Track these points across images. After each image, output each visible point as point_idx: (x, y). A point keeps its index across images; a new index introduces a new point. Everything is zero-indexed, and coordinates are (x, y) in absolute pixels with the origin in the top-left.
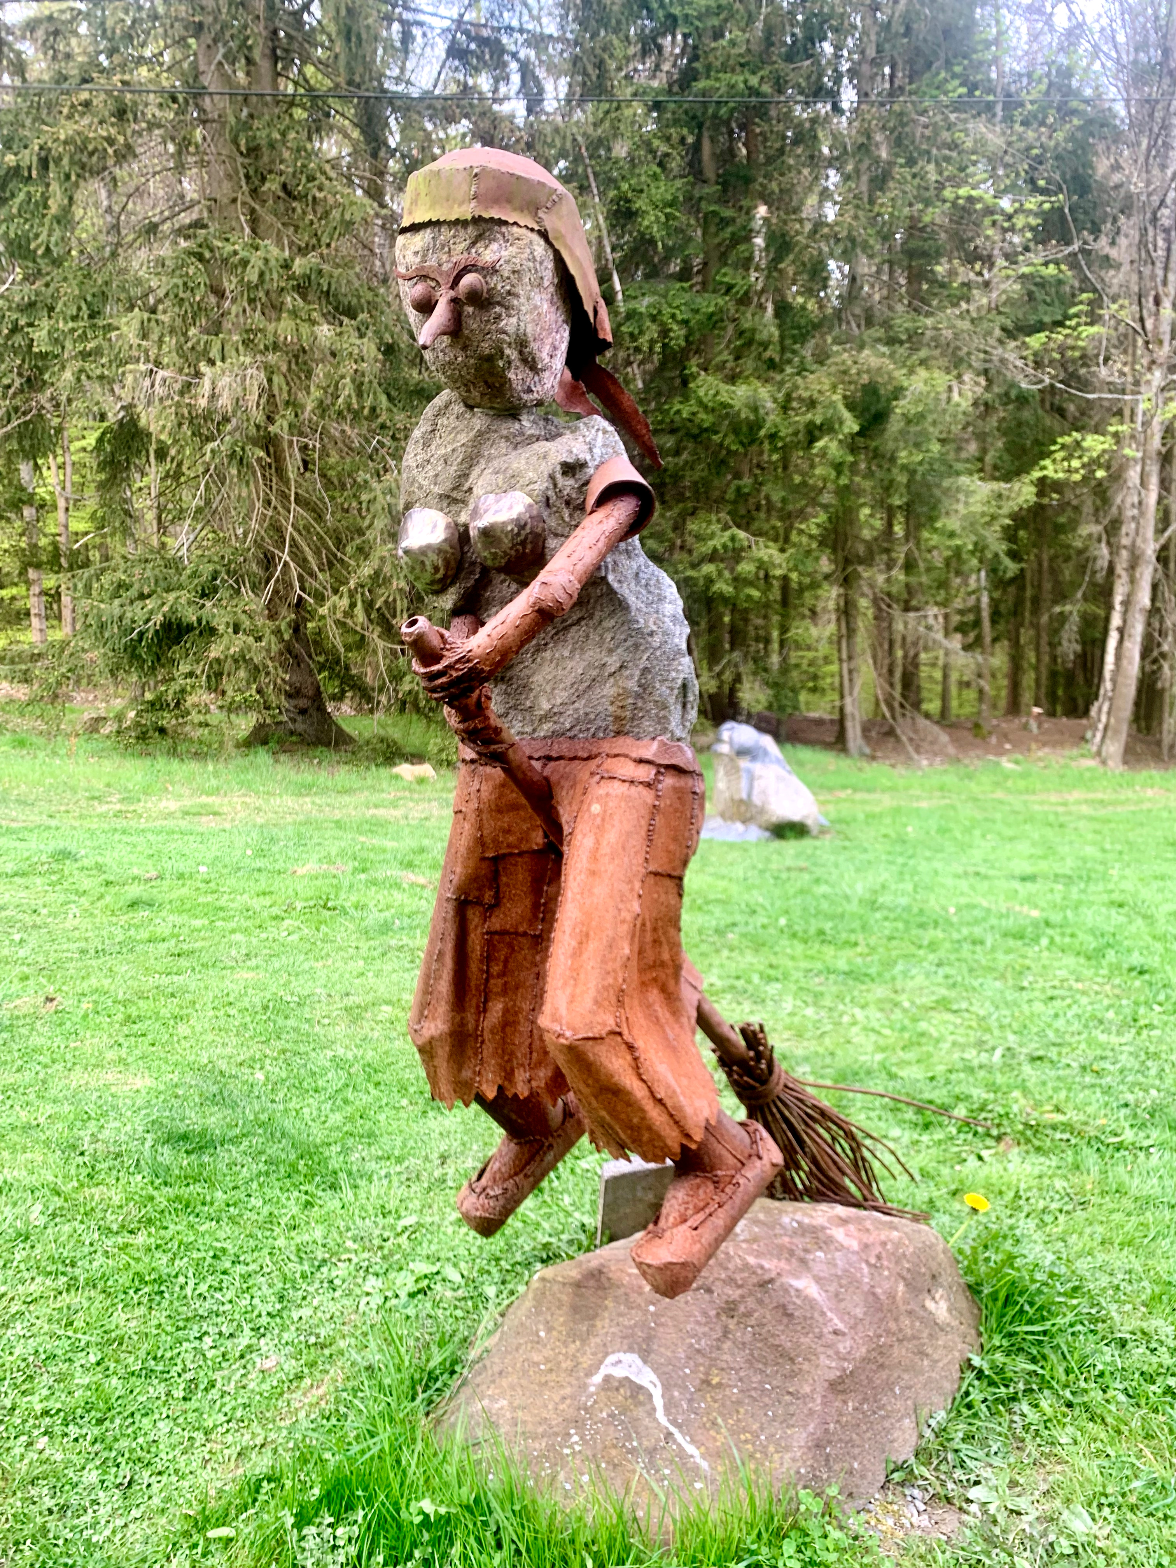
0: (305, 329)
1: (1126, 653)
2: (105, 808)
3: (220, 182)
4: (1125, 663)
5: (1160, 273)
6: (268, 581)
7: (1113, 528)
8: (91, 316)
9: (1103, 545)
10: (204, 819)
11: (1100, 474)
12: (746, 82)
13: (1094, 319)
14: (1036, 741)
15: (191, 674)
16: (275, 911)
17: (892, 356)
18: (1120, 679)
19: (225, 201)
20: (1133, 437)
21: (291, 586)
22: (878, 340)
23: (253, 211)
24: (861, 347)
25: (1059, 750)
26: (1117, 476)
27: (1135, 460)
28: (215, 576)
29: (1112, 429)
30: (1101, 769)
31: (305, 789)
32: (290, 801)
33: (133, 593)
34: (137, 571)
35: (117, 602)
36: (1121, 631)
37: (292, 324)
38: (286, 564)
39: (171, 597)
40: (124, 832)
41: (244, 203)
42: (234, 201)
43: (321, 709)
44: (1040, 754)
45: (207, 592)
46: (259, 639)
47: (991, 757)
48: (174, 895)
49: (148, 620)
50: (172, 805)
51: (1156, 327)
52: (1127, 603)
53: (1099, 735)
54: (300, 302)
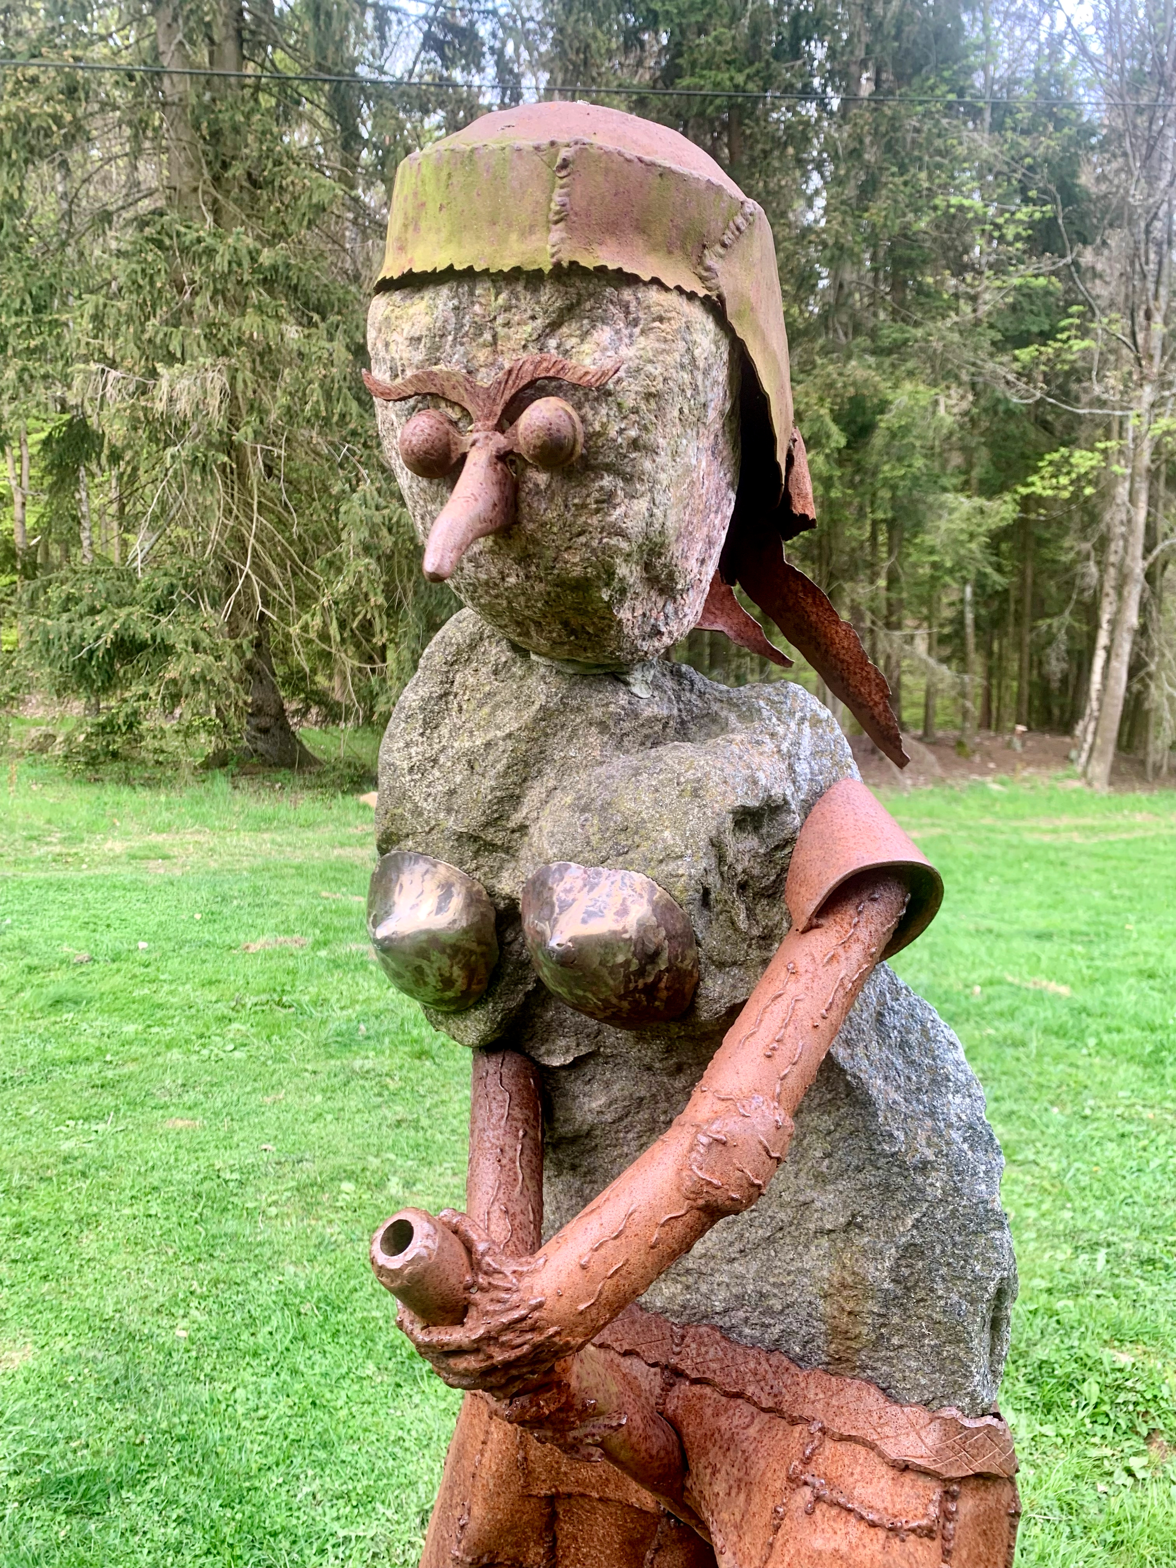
0: (271, 325)
1: (1113, 673)
2: (44, 850)
3: (180, 170)
4: (1112, 682)
5: (1151, 286)
6: (228, 595)
7: (1103, 544)
8: (37, 311)
9: (1092, 563)
10: (152, 864)
11: (1089, 491)
12: (731, 79)
13: (1084, 332)
14: (1021, 760)
15: (145, 696)
16: (222, 1009)
17: (879, 366)
18: (1107, 700)
19: (185, 190)
20: (1121, 452)
21: (255, 601)
22: (864, 350)
23: (215, 201)
24: (849, 357)
25: (1043, 770)
26: (1105, 494)
27: (1124, 476)
28: (171, 591)
29: (1100, 445)
30: (1088, 790)
31: (264, 824)
32: (247, 839)
33: (82, 607)
34: (87, 584)
35: (65, 617)
36: (1108, 650)
37: (258, 319)
38: (247, 576)
39: (123, 613)
40: (59, 888)
41: (205, 193)
42: (195, 190)
43: (285, 728)
44: (1025, 774)
45: (162, 608)
46: (218, 658)
47: (975, 777)
48: (105, 987)
49: (98, 638)
50: (117, 846)
51: (1146, 340)
52: (1114, 623)
53: (1084, 756)
54: (266, 297)
